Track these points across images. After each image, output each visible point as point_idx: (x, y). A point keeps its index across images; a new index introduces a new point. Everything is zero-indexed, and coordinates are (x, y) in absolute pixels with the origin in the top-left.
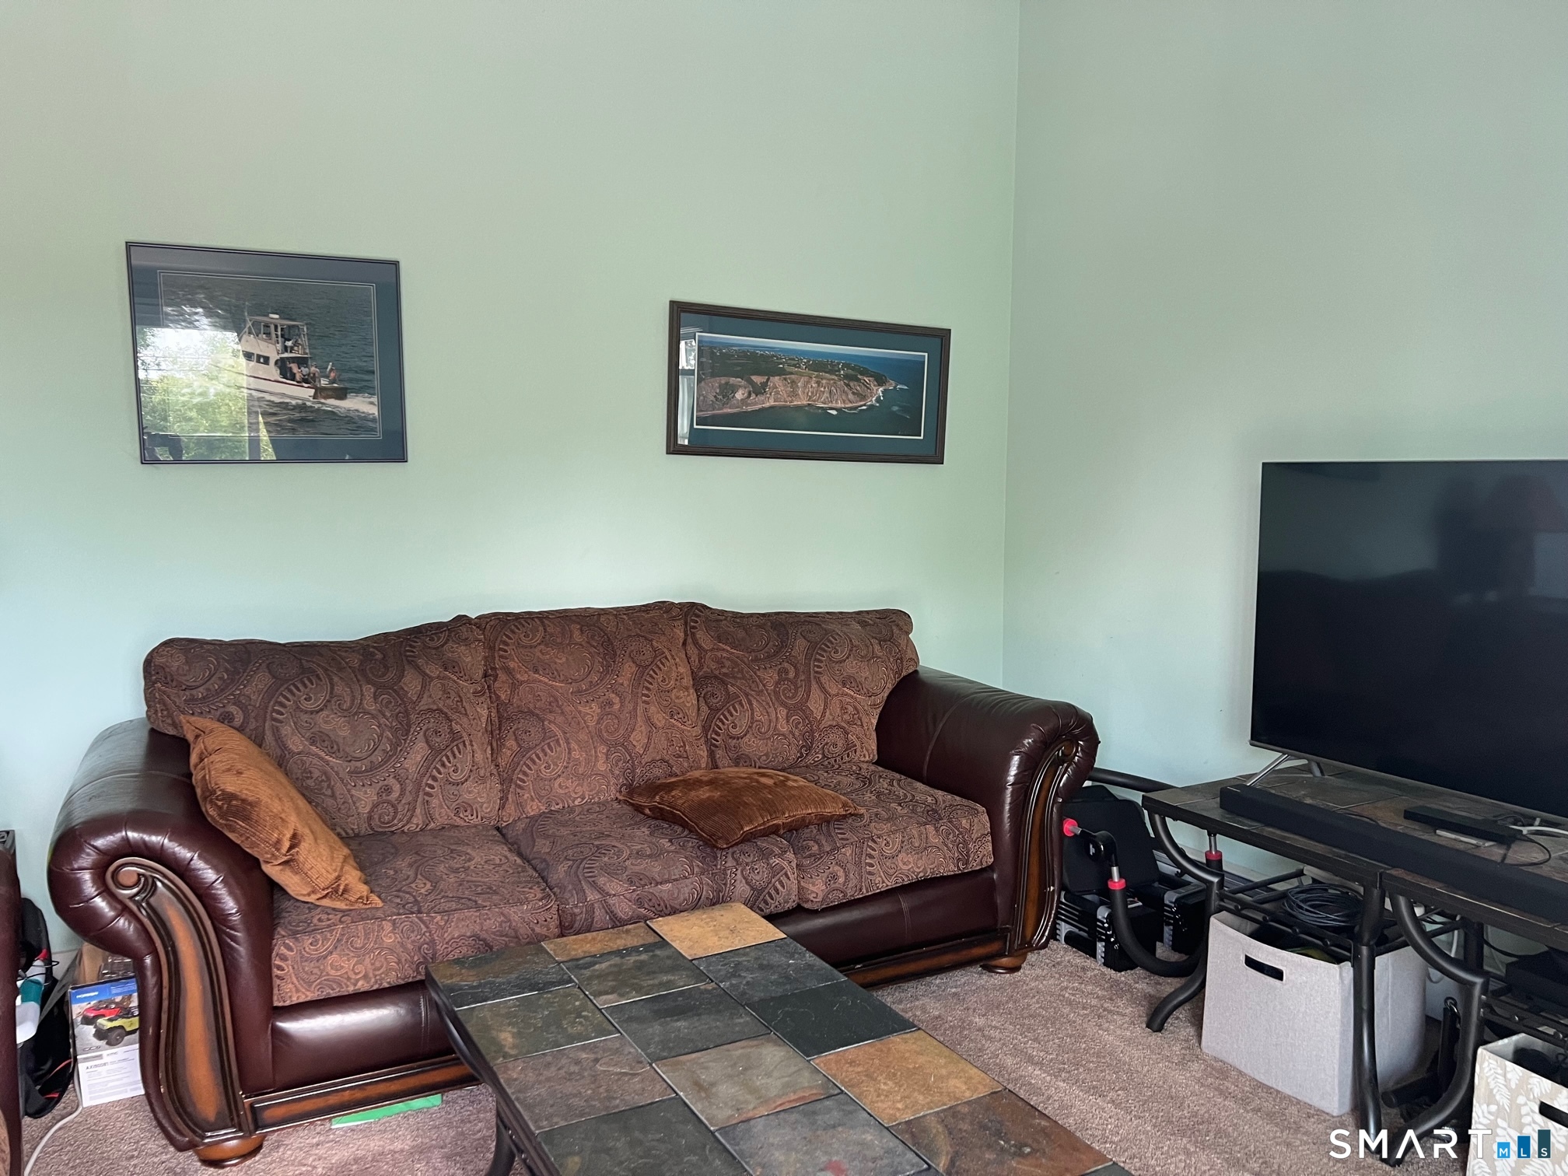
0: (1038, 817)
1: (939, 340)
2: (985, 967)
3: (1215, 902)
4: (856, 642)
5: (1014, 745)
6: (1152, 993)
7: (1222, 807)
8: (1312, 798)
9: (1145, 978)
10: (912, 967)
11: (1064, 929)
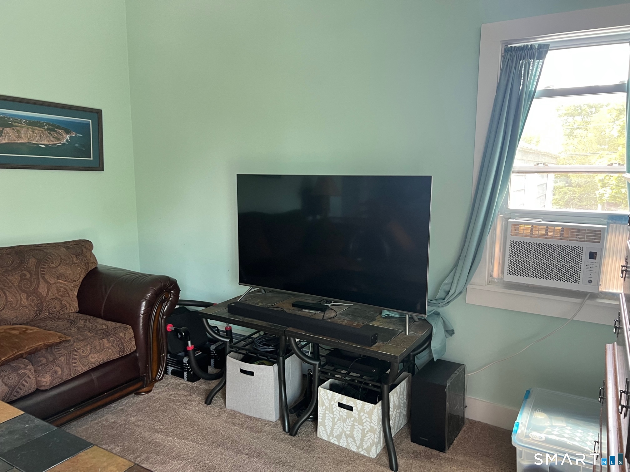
0: (155, 325)
1: (97, 114)
2: (135, 394)
3: (228, 349)
4: (63, 257)
5: (143, 297)
6: (207, 388)
7: (229, 312)
8: (262, 303)
9: (204, 383)
10: (100, 403)
11: (170, 369)
